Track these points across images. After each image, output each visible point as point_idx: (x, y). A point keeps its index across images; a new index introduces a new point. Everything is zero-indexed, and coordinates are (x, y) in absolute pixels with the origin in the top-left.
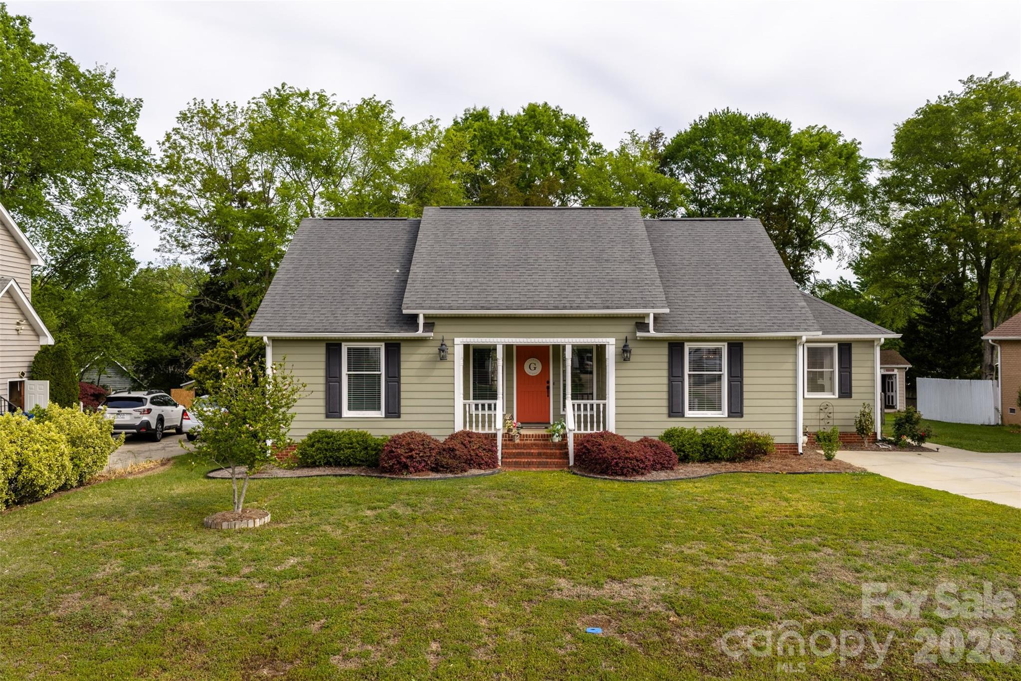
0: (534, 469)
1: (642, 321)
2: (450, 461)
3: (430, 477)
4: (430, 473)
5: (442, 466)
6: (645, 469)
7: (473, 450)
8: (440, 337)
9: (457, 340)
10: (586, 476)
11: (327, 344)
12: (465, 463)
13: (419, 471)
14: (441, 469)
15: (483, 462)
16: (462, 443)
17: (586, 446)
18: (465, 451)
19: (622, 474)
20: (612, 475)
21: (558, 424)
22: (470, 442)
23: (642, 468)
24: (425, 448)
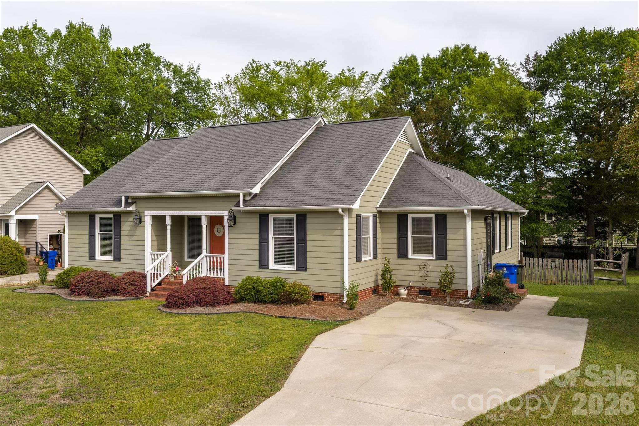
9: (146, 213)
11: (90, 215)
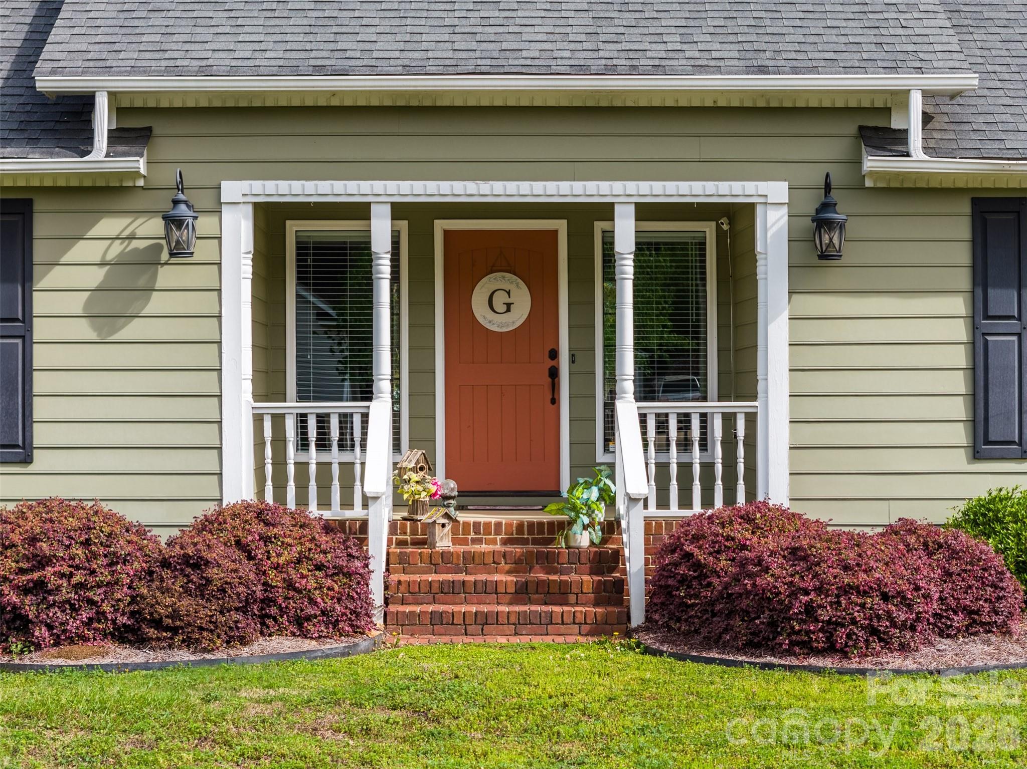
0: (502, 640)
1: (880, 123)
2: (185, 604)
3: (106, 661)
4: (111, 646)
5: (157, 624)
6: (913, 629)
7: (277, 567)
8: (167, 176)
9: (231, 190)
10: (695, 659)
12: (244, 610)
13: (71, 641)
14: (152, 632)
15: (310, 611)
16: (238, 543)
17: (688, 556)
18: (247, 569)
19: (831, 649)
20: (790, 652)
21: (588, 485)
22: (266, 539)
23: (903, 627)
24: (95, 556)
